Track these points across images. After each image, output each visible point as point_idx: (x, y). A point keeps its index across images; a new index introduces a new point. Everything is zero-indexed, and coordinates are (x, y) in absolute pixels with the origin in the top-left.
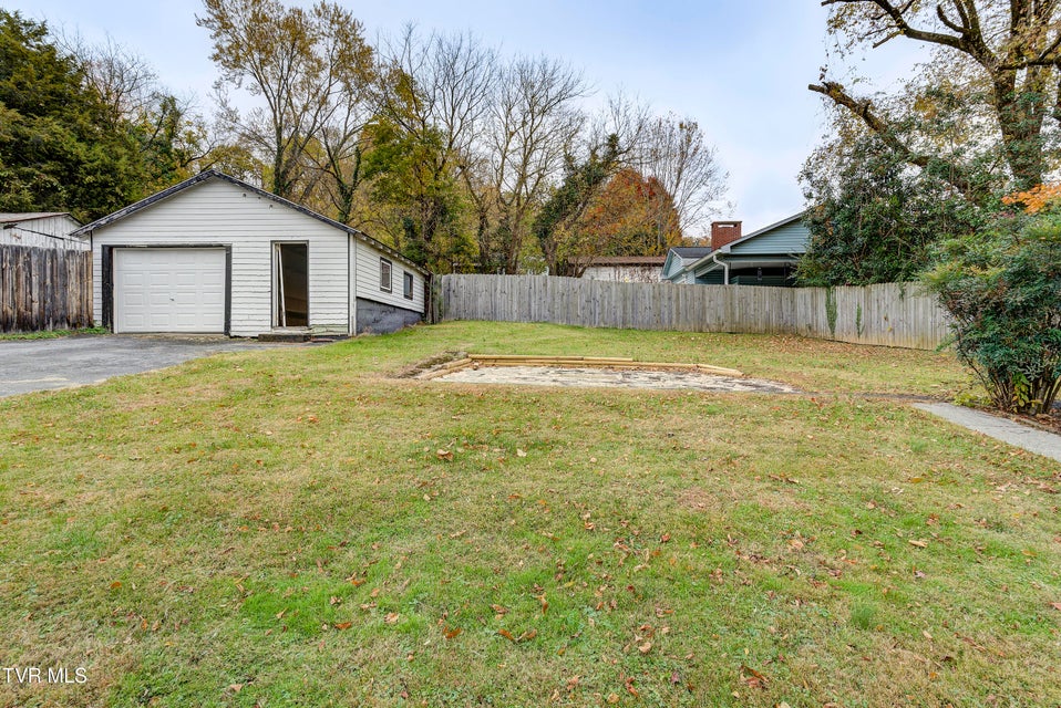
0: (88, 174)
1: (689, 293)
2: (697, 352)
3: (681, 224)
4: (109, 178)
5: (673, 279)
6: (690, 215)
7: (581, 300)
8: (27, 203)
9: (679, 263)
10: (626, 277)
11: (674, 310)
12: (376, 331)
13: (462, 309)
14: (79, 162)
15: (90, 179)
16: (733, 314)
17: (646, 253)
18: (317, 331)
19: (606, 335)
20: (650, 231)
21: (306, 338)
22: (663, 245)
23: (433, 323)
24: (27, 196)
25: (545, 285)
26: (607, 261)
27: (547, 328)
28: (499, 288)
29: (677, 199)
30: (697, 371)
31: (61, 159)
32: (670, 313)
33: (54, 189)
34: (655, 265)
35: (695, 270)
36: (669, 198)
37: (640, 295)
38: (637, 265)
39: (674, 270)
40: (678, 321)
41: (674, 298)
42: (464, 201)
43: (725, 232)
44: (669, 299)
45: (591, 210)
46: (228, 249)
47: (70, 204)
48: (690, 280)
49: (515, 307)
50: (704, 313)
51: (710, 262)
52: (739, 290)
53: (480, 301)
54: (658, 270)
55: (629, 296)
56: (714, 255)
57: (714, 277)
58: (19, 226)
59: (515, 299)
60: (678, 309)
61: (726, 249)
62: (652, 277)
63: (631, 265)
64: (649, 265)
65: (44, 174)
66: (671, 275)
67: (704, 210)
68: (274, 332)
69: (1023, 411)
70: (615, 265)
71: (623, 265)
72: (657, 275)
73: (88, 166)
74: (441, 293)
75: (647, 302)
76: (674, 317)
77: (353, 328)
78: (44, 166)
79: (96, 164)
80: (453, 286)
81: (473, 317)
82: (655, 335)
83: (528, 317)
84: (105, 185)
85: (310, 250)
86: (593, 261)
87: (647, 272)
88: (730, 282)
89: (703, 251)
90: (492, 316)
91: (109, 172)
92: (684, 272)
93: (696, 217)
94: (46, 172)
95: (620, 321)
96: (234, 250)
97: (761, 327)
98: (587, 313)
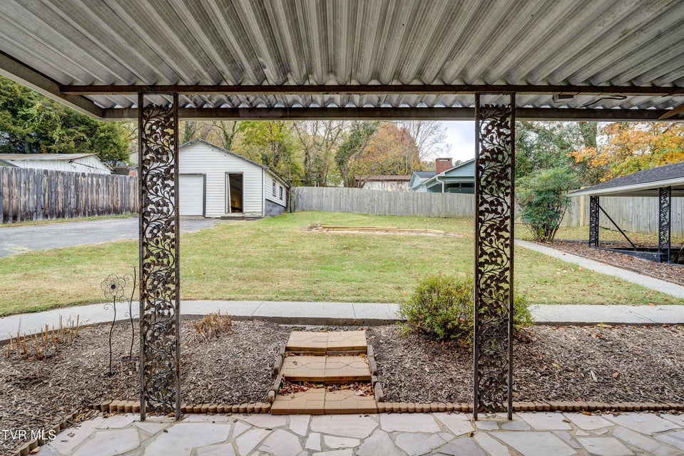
0: (101, 132)
1: (423, 197)
2: (427, 225)
3: (420, 155)
4: (110, 134)
5: (415, 189)
6: (425, 151)
7: (367, 201)
8: (72, 148)
9: (418, 181)
10: (389, 187)
11: (416, 206)
12: (270, 215)
13: (304, 205)
14: (97, 126)
15: (102, 135)
16: (446, 208)
17: (399, 173)
18: (247, 215)
19: (381, 218)
20: (402, 161)
21: (243, 218)
22: (409, 168)
23: (291, 212)
24: (72, 144)
25: (348, 192)
26: (377, 178)
27: (350, 215)
28: (324, 193)
29: (418, 142)
30: (426, 232)
31: (87, 124)
32: (414, 208)
33: (84, 140)
34: (405, 180)
35: (427, 184)
36: (413, 141)
37: (398, 198)
38: (395, 180)
39: (416, 184)
40: (417, 211)
41: (416, 199)
42: (295, 143)
43: (443, 163)
44: (413, 200)
45: (368, 148)
46: (204, 176)
47: (91, 148)
48: (424, 190)
49: (333, 204)
50: (431, 207)
51: (435, 180)
52: (449, 195)
53: (315, 201)
54: (407, 183)
55: (392, 198)
56: (436, 177)
57: (436, 189)
58: (76, 161)
59: (333, 200)
60: (417, 205)
61: (443, 174)
62: (403, 187)
63: (391, 180)
64: (402, 180)
65: (79, 132)
66: (414, 187)
67: (433, 148)
68: (226, 215)
69: (543, 241)
70: (382, 181)
71: (387, 180)
72: (406, 186)
73: (101, 127)
74: (294, 197)
75: (402, 201)
76: (416, 209)
77: (264, 214)
78: (80, 128)
79: (105, 126)
80: (300, 193)
81: (310, 209)
82: (406, 219)
83: (340, 209)
84: (108, 138)
85: (244, 176)
86: (370, 178)
87: (400, 185)
88: (445, 192)
89: (431, 174)
90: (320, 209)
91: (111, 131)
92: (421, 185)
93: (429, 153)
94: (80, 131)
95: (387, 211)
96: (207, 176)
97: (461, 214)
98: (370, 207)
